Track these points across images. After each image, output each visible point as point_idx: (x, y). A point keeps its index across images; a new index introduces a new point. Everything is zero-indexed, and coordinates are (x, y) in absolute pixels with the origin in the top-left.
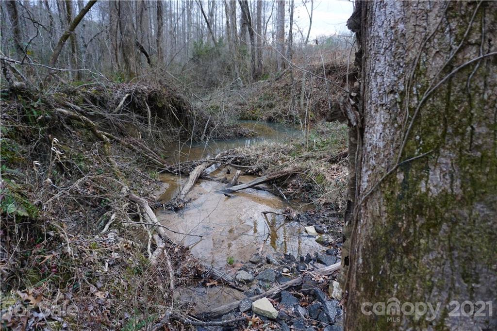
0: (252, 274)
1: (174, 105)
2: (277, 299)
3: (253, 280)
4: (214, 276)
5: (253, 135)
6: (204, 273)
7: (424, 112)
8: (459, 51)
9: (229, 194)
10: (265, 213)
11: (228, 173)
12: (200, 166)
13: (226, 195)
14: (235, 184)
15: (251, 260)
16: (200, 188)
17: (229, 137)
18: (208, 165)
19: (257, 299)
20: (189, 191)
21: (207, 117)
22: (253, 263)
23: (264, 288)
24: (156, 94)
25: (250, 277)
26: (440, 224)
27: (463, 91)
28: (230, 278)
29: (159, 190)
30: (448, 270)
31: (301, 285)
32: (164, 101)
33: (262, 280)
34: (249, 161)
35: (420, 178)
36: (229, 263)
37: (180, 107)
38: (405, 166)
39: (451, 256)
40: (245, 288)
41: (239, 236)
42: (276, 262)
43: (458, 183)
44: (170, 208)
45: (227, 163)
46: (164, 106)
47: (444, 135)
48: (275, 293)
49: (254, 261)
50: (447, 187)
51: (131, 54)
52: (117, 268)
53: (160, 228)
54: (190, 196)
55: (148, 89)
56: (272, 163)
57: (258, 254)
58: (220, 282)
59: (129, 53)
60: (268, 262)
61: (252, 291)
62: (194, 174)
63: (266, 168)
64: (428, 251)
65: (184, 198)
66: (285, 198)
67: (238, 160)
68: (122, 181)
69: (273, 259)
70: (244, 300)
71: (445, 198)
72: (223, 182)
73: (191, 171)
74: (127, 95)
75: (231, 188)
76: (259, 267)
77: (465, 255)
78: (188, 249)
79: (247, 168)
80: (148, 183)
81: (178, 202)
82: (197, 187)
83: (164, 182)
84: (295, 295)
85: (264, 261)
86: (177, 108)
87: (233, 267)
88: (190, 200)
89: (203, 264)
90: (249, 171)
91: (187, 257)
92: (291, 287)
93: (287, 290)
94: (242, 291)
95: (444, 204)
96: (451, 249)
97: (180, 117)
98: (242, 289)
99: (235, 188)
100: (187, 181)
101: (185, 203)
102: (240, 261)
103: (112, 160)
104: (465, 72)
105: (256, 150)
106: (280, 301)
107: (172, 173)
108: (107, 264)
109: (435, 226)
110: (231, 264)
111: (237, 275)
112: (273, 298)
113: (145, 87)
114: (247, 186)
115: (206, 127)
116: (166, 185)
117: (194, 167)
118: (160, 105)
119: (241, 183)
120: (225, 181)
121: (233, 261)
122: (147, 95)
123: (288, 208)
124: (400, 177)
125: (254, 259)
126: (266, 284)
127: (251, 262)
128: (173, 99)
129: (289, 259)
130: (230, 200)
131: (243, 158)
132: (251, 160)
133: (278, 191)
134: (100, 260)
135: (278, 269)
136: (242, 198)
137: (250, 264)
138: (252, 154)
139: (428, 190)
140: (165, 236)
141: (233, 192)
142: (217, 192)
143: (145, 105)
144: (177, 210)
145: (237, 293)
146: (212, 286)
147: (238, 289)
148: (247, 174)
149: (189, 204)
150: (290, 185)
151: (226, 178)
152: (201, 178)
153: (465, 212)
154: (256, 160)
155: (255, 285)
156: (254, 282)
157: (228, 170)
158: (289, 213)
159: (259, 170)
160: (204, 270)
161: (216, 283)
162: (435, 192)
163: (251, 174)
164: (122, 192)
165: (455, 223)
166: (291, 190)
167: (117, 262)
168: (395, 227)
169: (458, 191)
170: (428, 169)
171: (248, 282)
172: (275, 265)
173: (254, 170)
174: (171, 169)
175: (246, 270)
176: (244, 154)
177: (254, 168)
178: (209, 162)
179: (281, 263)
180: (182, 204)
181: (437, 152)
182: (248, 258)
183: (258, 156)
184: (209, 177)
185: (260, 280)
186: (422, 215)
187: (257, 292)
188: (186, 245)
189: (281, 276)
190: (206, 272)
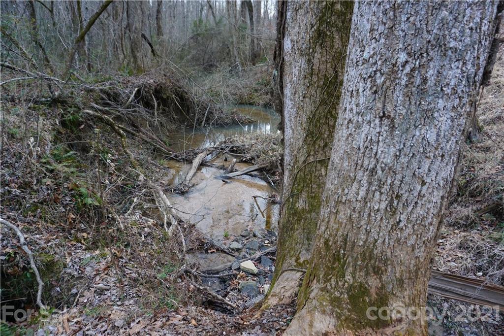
0: (242, 244)
1: (177, 94)
2: (259, 261)
3: (242, 248)
4: (214, 245)
5: (249, 122)
6: (206, 243)
7: (298, 176)
8: (308, 156)
9: (226, 180)
10: (255, 197)
11: (226, 160)
12: (201, 154)
13: (223, 181)
14: (232, 172)
15: (242, 234)
16: (202, 174)
17: (227, 124)
18: (208, 153)
19: (244, 261)
20: (193, 177)
21: (206, 105)
22: (243, 236)
23: (250, 254)
24: (161, 87)
25: (240, 246)
26: (301, 220)
27: (309, 171)
28: (226, 247)
29: (167, 176)
30: (302, 237)
31: (275, 252)
32: (169, 93)
33: (249, 248)
34: (244, 150)
35: (296, 202)
36: (225, 236)
37: (182, 96)
38: (292, 196)
39: (304, 232)
40: (236, 254)
41: (233, 215)
42: (260, 236)
43: (307, 205)
44: (178, 192)
45: (225, 152)
46: (168, 98)
47: (303, 186)
48: (257, 257)
49: (244, 235)
50: (304, 206)
51: (139, 49)
52: (149, 238)
53: (172, 209)
54: (193, 181)
55: (154, 82)
56: (264, 153)
57: (247, 230)
58: (218, 250)
59: (137, 49)
60: (255, 236)
61: (241, 256)
62: (196, 162)
63: (258, 157)
64: (297, 230)
65: (189, 183)
66: (273, 184)
67: (235, 149)
68: (139, 170)
69: (258, 234)
70: (235, 262)
71: (303, 210)
72: (221, 169)
73: (193, 158)
74: (136, 89)
75: (228, 175)
76: (247, 239)
77: (308, 231)
78: (194, 225)
79: (242, 156)
80: (158, 170)
81: (183, 187)
82: (199, 174)
83: (171, 168)
84: (271, 259)
85: (251, 235)
86: (180, 98)
87: (228, 239)
88: (193, 186)
89: (205, 237)
90: (244, 159)
91: (194, 231)
92: (268, 253)
93: (265, 255)
94: (234, 256)
95: (303, 212)
96: (304, 229)
97: (182, 105)
98: (234, 255)
99: (231, 175)
100: (190, 169)
101: (189, 187)
102: (233, 235)
103: (129, 152)
104: (309, 165)
105: (251, 139)
106: (260, 263)
107: (176, 160)
108: (143, 235)
109: (299, 220)
110: (226, 237)
111: (231, 245)
112: (255, 261)
113: (152, 81)
114: (241, 173)
115: (206, 115)
116: (173, 171)
117: (196, 154)
118: (165, 97)
119: (236, 171)
120: (222, 168)
121: (228, 235)
122: (153, 88)
123: (274, 193)
124: (291, 200)
125: (244, 233)
126: (252, 251)
127: (241, 235)
128: (176, 90)
129: (271, 234)
130: (227, 186)
131: (239, 147)
132: (246, 149)
133: (267, 178)
134: (139, 233)
135: (262, 241)
136: (237, 183)
137: (241, 237)
138: (247, 143)
139: (298, 206)
140: (176, 216)
141: (230, 178)
142: (216, 178)
143: (152, 97)
144: (183, 193)
145: (230, 258)
146: (212, 253)
147: (231, 255)
148: (242, 161)
149: (192, 188)
150: (277, 173)
151: (224, 166)
152: (202, 164)
153: (309, 216)
154: (250, 149)
155: (244, 252)
156: (243, 250)
157: (226, 158)
158: (274, 197)
159: (253, 158)
160: (206, 241)
161: (215, 250)
162: (300, 208)
163: (245, 162)
164: (139, 179)
165: (306, 220)
166: (277, 177)
167: (149, 234)
168: (289, 220)
169: (307, 208)
170: (299, 198)
171: (238, 250)
172: (259, 238)
173: (248, 158)
174: (176, 156)
175: (237, 241)
176: (239, 144)
177: (248, 156)
178: (209, 151)
179: (264, 237)
180: (187, 189)
181: (301, 193)
182: (239, 232)
183: (252, 145)
184: (209, 164)
185: (247, 248)
186: (296, 216)
187: (244, 257)
188: (192, 223)
189: (263, 246)
190: (207, 243)
